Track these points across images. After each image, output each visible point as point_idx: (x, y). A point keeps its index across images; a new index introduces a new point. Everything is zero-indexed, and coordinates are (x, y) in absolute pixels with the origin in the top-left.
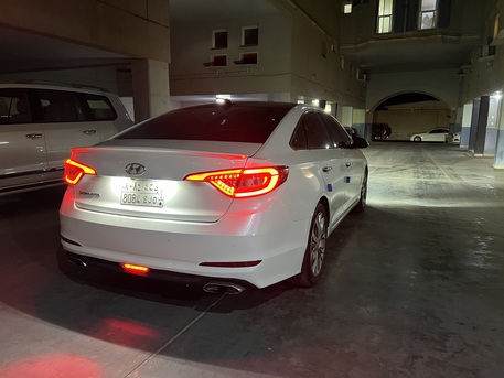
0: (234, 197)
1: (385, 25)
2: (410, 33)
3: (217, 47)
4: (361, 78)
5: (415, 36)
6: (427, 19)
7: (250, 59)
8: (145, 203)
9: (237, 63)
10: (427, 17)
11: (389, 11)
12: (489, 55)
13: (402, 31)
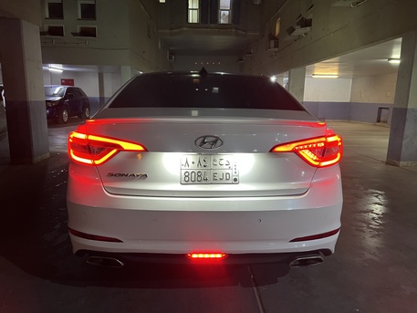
0: (318, 167)
1: (193, 17)
2: (213, 25)
3: (51, 17)
4: (170, 58)
5: (216, 28)
6: (224, 15)
7: (88, 33)
8: (215, 181)
9: (75, 34)
10: (224, 14)
11: (196, 6)
12: (275, 47)
13: (207, 23)
